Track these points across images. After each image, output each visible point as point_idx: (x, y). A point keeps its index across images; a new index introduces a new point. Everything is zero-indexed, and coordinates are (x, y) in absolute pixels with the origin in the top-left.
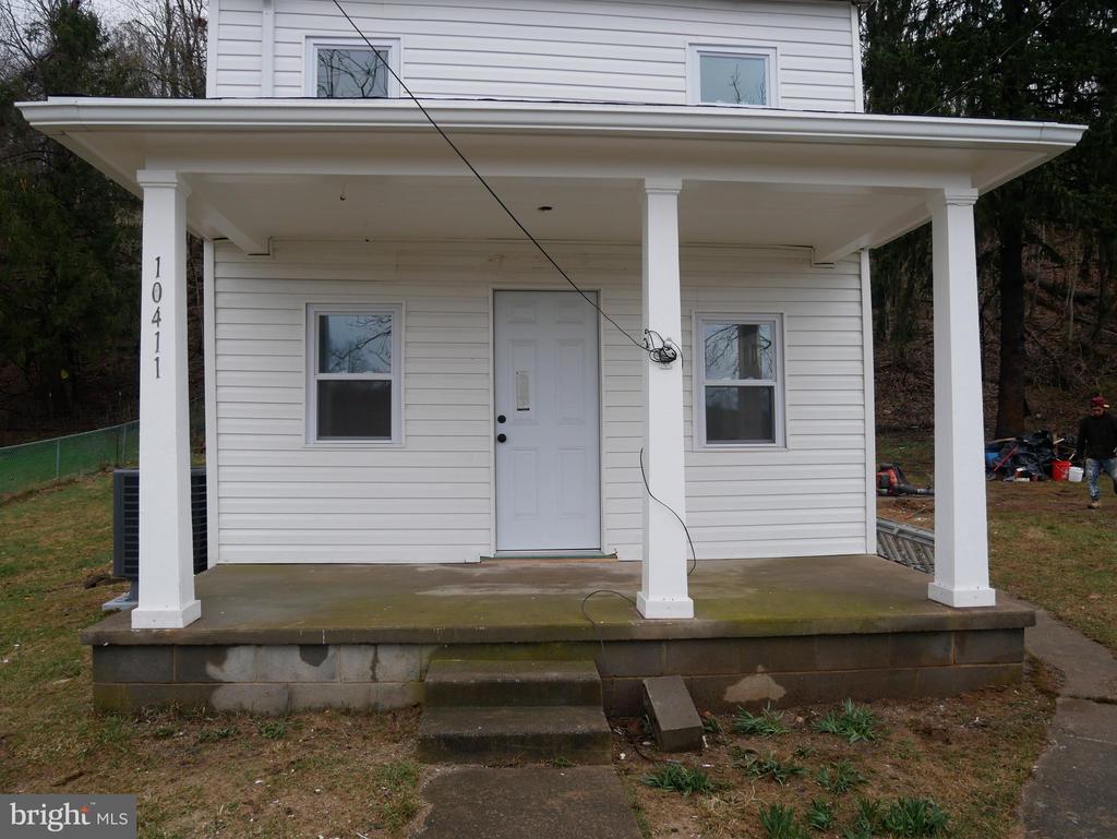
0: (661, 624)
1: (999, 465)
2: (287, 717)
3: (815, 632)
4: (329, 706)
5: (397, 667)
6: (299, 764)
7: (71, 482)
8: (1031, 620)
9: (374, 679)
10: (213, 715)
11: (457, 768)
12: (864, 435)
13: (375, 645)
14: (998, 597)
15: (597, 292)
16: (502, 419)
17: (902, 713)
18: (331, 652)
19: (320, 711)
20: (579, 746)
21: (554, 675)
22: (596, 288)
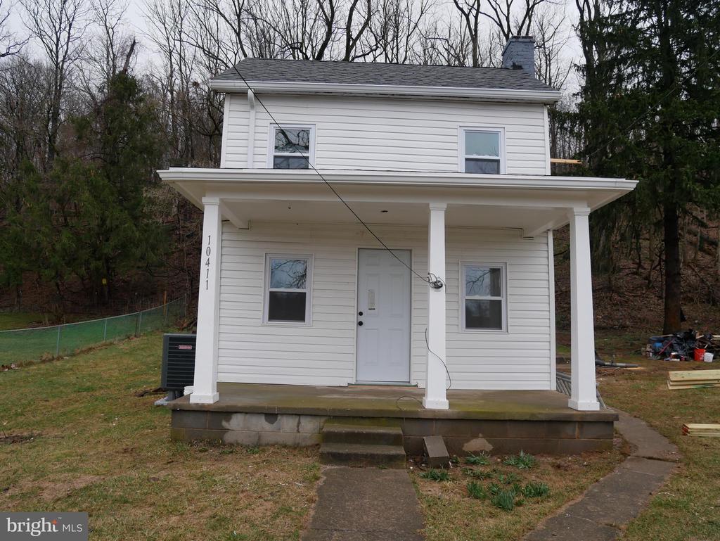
0: (433, 411)
1: (662, 350)
2: (258, 446)
3: (507, 419)
4: (277, 443)
5: (309, 426)
6: (267, 461)
7: (111, 344)
8: (617, 418)
9: (298, 431)
10: (225, 445)
11: (336, 467)
12: (550, 327)
13: (299, 415)
14: (601, 405)
15: (411, 250)
16: (361, 314)
17: (550, 460)
18: (279, 417)
19: (273, 445)
20: (391, 460)
21: (381, 431)
22: (410, 248)
